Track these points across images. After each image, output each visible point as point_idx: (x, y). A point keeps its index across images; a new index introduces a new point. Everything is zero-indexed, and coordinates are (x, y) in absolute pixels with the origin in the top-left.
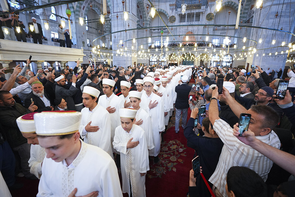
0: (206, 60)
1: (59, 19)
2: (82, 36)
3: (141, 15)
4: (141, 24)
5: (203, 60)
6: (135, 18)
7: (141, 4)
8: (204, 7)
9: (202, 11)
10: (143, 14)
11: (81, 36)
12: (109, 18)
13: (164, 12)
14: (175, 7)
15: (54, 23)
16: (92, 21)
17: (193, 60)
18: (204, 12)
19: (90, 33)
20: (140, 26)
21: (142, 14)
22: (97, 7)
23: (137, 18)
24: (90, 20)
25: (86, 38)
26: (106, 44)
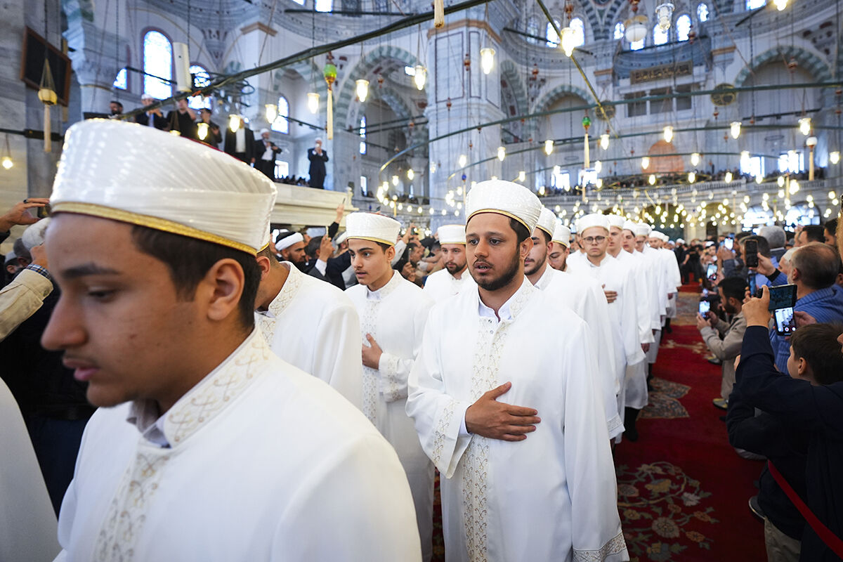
0: (724, 223)
1: (294, 128)
2: (349, 169)
3: (512, 104)
4: (512, 129)
5: (714, 224)
6: (497, 112)
7: (512, 76)
8: (703, 69)
9: (697, 80)
10: (517, 102)
11: (345, 168)
12: (422, 116)
13: (579, 93)
14: (610, 77)
15: (282, 138)
16: (381, 127)
17: (682, 226)
18: (702, 84)
19: (371, 159)
20: (509, 133)
21: (514, 103)
22: (392, 92)
23: (502, 113)
24: (372, 126)
25: (360, 172)
26: (414, 188)
